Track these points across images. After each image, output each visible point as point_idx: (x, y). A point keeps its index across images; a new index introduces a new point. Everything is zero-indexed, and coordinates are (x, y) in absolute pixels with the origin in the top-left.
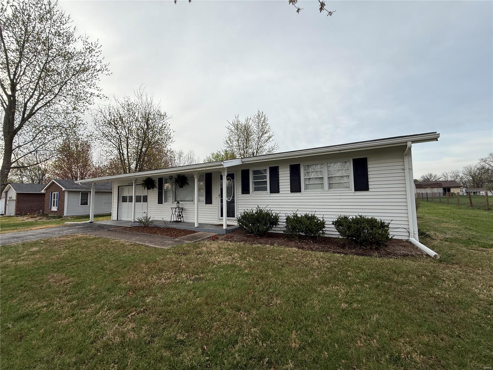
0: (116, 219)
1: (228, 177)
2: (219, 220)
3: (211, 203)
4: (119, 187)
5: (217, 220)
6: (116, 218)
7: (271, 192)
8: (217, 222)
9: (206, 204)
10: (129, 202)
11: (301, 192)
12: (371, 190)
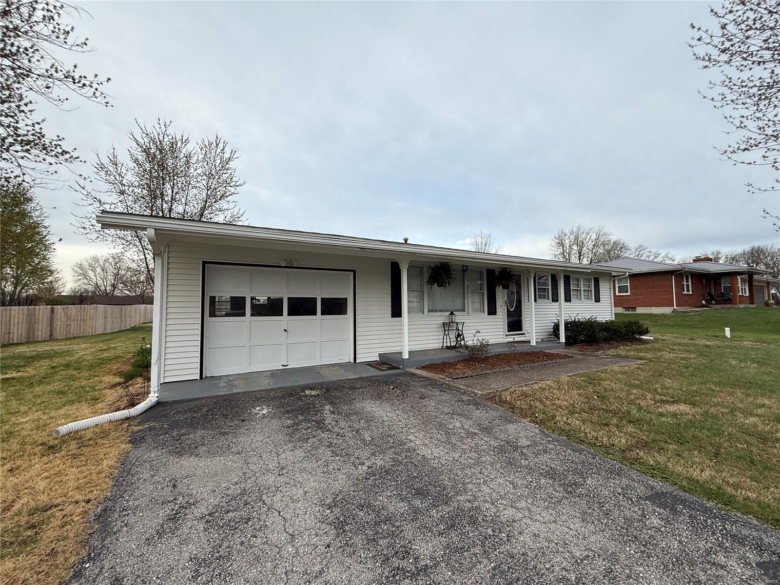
0: (198, 377)
2: (505, 337)
4: (204, 263)
5: (503, 336)
6: (199, 371)
7: (553, 300)
8: (504, 340)
9: (488, 315)
10: (252, 315)
11: (571, 301)
12: (601, 302)
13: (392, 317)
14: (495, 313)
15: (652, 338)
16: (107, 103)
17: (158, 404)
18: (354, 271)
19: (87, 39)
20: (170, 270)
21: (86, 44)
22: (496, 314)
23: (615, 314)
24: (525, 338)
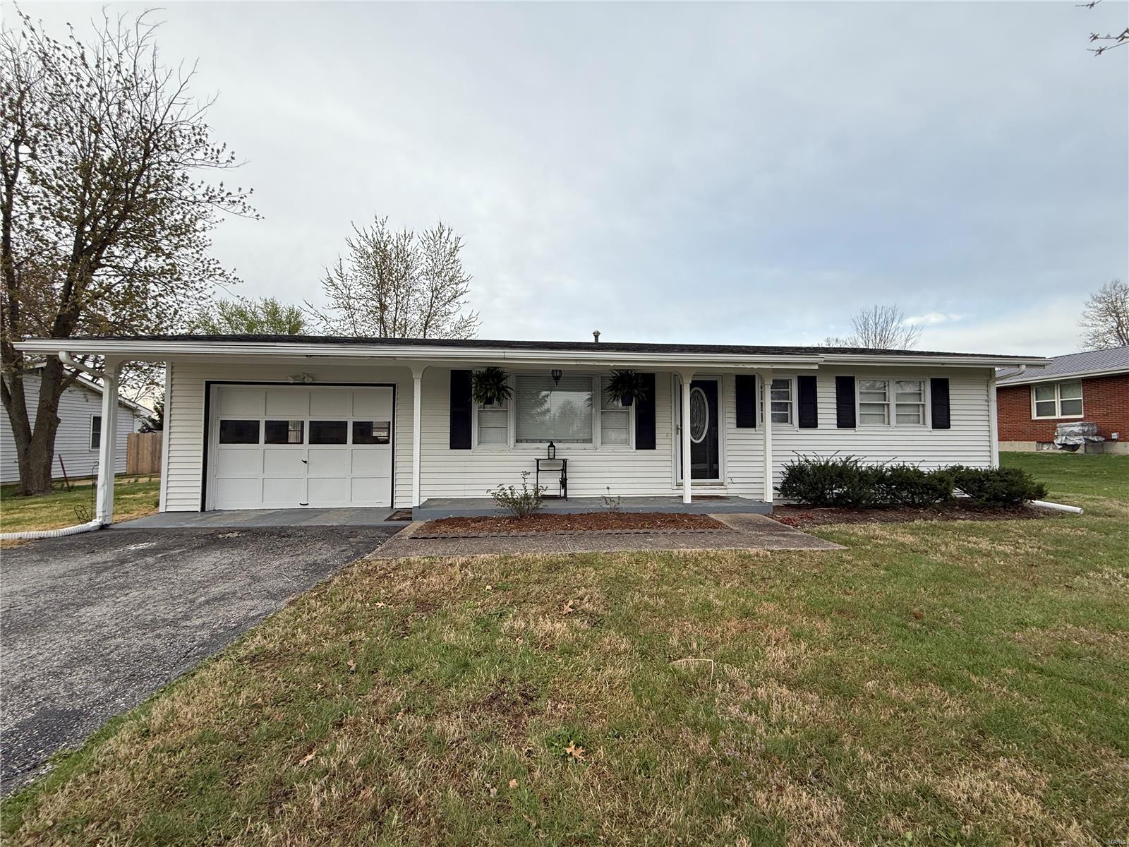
0: (199, 509)
1: (693, 389)
2: (675, 487)
3: (653, 447)
4: (208, 384)
5: (669, 486)
6: (199, 502)
7: (802, 425)
8: (671, 492)
9: (637, 449)
10: (266, 442)
11: (855, 427)
12: (952, 428)
13: (451, 448)
14: (652, 446)
15: (1078, 509)
16: (258, 216)
17: (103, 527)
18: (394, 386)
19: (233, 153)
20: (174, 392)
21: (233, 158)
22: (654, 448)
23: (1000, 453)
24: (725, 491)
